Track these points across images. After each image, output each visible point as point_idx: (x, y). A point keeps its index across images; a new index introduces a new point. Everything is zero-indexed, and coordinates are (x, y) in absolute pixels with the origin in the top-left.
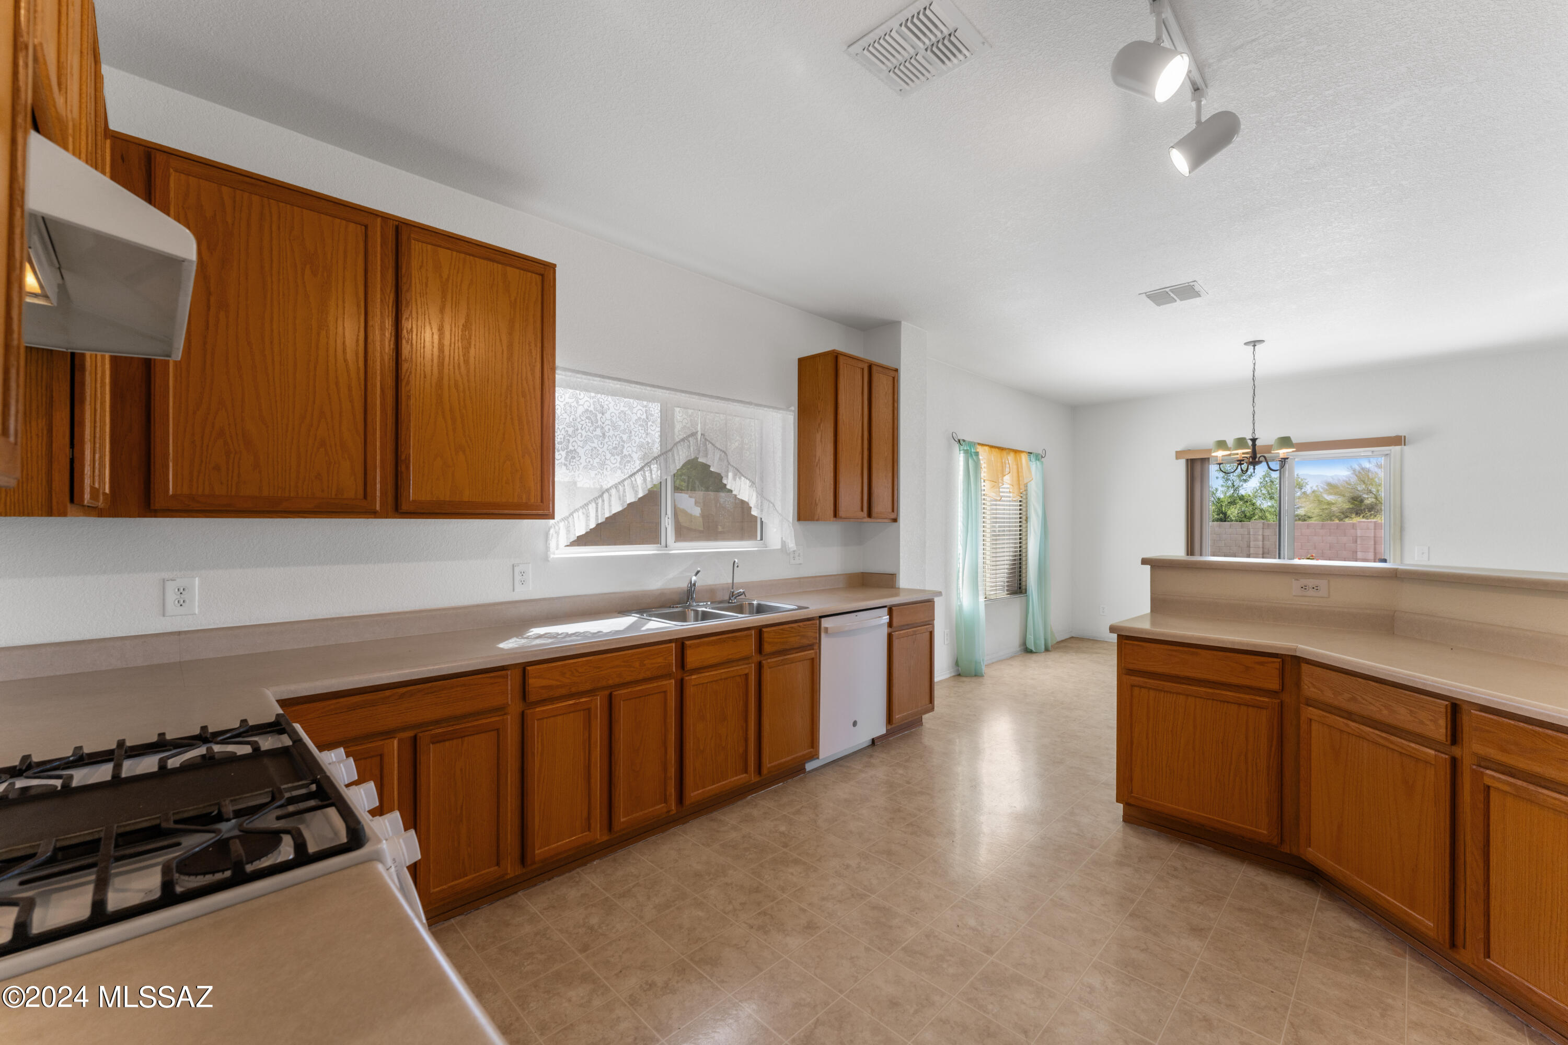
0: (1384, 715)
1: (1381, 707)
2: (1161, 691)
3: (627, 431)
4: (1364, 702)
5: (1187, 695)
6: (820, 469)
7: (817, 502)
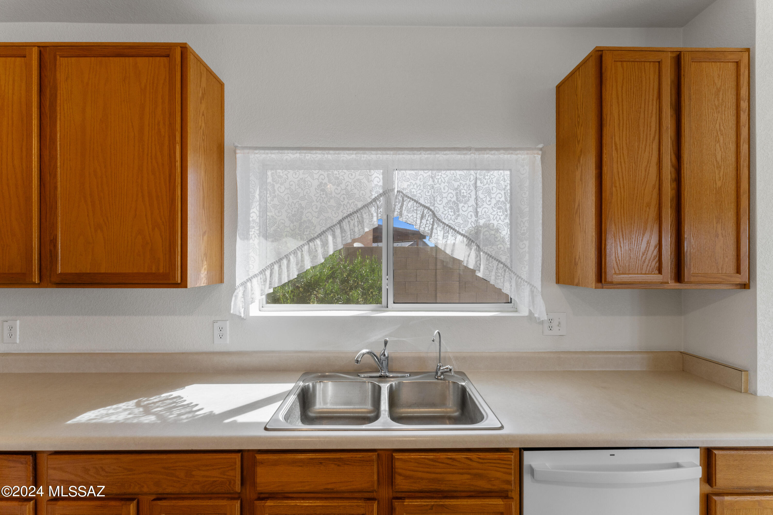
3: (306, 197)
6: (580, 218)
7: (577, 260)
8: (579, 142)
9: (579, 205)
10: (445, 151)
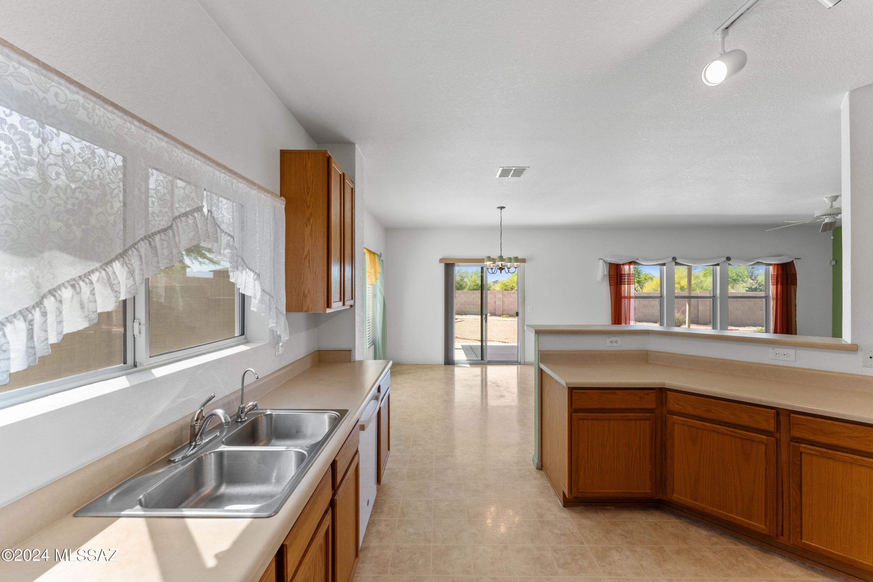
0: (732, 419)
1: (729, 414)
2: (596, 419)
4: (716, 412)
5: (610, 420)
6: (309, 262)
7: (306, 293)
8: (308, 207)
9: (308, 253)
10: (241, 178)
